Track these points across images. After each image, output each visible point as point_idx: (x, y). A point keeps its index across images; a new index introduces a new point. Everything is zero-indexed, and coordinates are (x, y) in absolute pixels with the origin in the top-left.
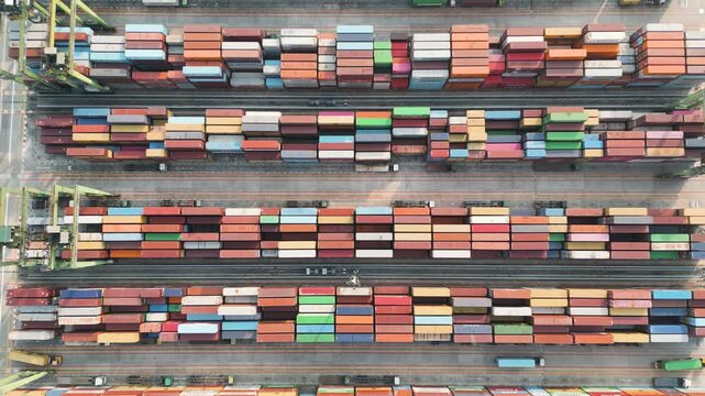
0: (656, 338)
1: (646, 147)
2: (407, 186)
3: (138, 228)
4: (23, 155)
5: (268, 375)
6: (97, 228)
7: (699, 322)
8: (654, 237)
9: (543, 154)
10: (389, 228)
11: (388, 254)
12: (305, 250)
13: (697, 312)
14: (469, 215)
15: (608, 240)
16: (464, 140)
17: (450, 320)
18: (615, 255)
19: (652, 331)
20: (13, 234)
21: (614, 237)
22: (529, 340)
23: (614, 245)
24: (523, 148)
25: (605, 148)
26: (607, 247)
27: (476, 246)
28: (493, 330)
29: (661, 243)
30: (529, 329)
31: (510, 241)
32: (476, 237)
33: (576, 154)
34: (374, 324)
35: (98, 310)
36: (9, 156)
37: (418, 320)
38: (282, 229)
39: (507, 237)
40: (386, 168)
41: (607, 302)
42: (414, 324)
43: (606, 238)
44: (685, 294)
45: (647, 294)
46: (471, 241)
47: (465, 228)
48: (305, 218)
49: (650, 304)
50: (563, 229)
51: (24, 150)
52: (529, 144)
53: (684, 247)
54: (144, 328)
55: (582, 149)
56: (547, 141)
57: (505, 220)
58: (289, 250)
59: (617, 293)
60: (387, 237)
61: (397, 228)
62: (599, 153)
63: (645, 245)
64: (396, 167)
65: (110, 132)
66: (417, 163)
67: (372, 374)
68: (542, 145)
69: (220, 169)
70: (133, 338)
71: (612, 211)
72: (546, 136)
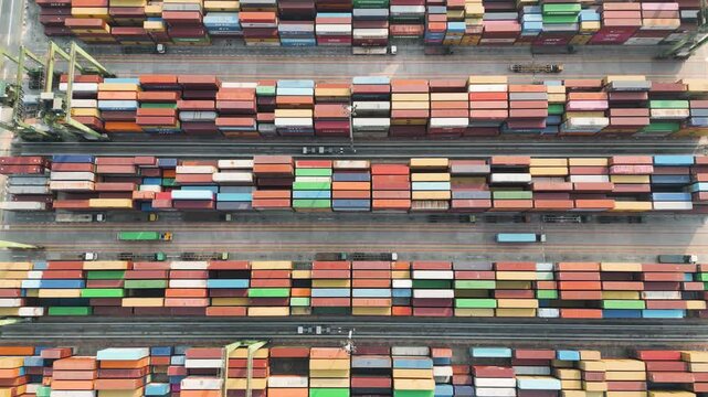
0: (659, 206)
1: (642, 18)
2: (405, 69)
3: (133, 96)
4: (22, 38)
5: (262, 253)
6: (93, 96)
7: (702, 186)
8: (654, 104)
9: (540, 26)
10: (387, 97)
11: (386, 122)
12: (303, 119)
13: (700, 176)
14: (467, 85)
15: (607, 107)
16: (461, 15)
17: (448, 186)
18: (615, 122)
19: (654, 198)
20: (7, 89)
21: (613, 104)
22: (529, 205)
23: (614, 112)
24: (519, 20)
25: (601, 21)
26: (606, 113)
27: (474, 114)
28: (492, 195)
29: (660, 110)
30: (529, 194)
31: (509, 109)
32: (473, 105)
33: (573, 28)
34: (371, 190)
35: (91, 176)
36: (9, 39)
37: (415, 186)
38: (279, 100)
39: (505, 105)
40: (384, 51)
41: (607, 170)
42: (411, 190)
43: (605, 105)
44: (687, 159)
45: (648, 158)
46: (469, 109)
47: (464, 96)
48: (303, 89)
49: (651, 169)
50: (562, 98)
51: (24, 33)
52: (526, 17)
53: (684, 114)
54: (136, 195)
55: (579, 23)
56: (544, 15)
57: (503, 88)
58: (284, 119)
59: (617, 159)
60: (384, 105)
61: (394, 97)
62: (596, 26)
63: (644, 112)
64: (394, 49)
65: (108, 7)
66: (415, 47)
67: (369, 251)
68: (539, 17)
69: (216, 52)
70: (125, 203)
71: (610, 79)
72: (542, 9)
